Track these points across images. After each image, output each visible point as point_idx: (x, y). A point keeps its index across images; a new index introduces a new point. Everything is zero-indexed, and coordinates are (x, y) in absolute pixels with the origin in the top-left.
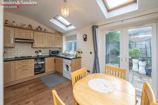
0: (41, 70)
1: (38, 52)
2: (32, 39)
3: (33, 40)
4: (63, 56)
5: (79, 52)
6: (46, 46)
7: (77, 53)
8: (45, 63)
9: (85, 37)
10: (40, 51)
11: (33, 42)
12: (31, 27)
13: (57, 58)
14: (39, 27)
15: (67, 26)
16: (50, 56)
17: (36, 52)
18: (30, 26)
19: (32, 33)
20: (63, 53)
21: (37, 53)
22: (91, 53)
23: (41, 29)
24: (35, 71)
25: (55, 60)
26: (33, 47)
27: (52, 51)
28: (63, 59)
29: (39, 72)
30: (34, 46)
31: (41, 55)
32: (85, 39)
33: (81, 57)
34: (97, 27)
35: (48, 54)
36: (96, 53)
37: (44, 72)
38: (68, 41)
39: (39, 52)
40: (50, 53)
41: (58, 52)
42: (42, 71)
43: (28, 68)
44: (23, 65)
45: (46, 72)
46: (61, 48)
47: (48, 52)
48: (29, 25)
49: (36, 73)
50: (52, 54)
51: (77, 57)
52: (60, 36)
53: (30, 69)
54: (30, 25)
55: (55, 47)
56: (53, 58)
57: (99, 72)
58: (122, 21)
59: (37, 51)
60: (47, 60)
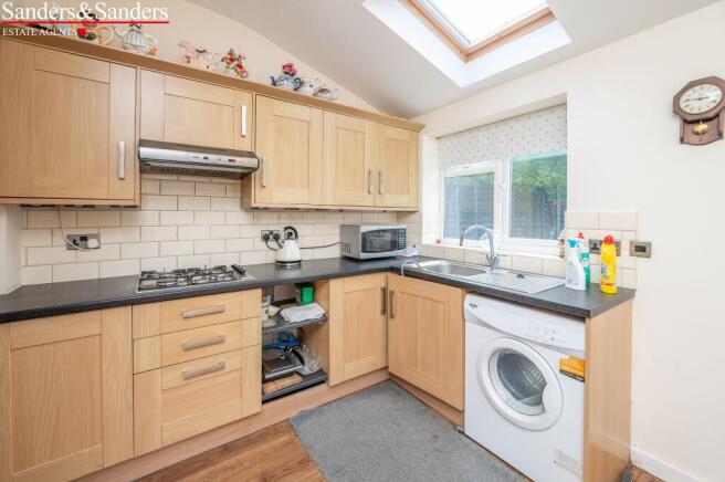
0: (302, 362)
1: (277, 238)
2: (247, 147)
3: (251, 155)
4: (437, 268)
6: (329, 201)
8: (325, 319)
10: (292, 233)
11: (255, 169)
12: (240, 66)
13: (396, 282)
14: (289, 70)
16: (351, 265)
17: (266, 238)
18: (231, 58)
19: (244, 108)
20: (427, 246)
21: (272, 244)
23: (301, 83)
24: (267, 376)
25: (387, 300)
26: (253, 205)
27: (364, 229)
28: (470, 298)
29: (287, 382)
30: (260, 197)
31: (299, 261)
33: (632, 292)
35: (336, 252)
37: (320, 378)
39: (282, 236)
40: (345, 246)
41: (395, 239)
42: (306, 370)
43: (221, 359)
44: (187, 338)
45: (334, 379)
46: (412, 217)
47: (337, 239)
48: (225, 54)
49: (272, 388)
50: (364, 256)
51: (609, 291)
53: (231, 363)
54: (231, 53)
55: (380, 203)
56: (375, 282)
59: (271, 228)
60: (342, 294)
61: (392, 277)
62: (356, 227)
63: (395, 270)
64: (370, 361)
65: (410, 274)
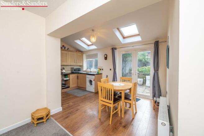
0: (66, 85)
5: (100, 69)
6: (69, 64)
7: (99, 70)
8: (69, 79)
9: (105, 57)
10: (64, 69)
13: (79, 75)
15: (89, 46)
16: (72, 73)
22: (111, 70)
23: (65, 48)
25: (78, 77)
27: (75, 68)
28: (87, 75)
32: (106, 58)
33: (102, 74)
34: (116, 49)
36: (115, 69)
37: (68, 87)
38: (89, 60)
39: (62, 69)
40: (71, 71)
41: (79, 70)
45: (70, 87)
46: (82, 66)
49: (63, 88)
50: (74, 72)
51: (99, 73)
52: (80, 55)
55: (77, 64)
56: (76, 75)
57: (117, 81)
58: (133, 46)
60: (72, 76)
61: (79, 74)
62: (73, 68)
63: (79, 73)
64: (75, 85)
65: (81, 73)
